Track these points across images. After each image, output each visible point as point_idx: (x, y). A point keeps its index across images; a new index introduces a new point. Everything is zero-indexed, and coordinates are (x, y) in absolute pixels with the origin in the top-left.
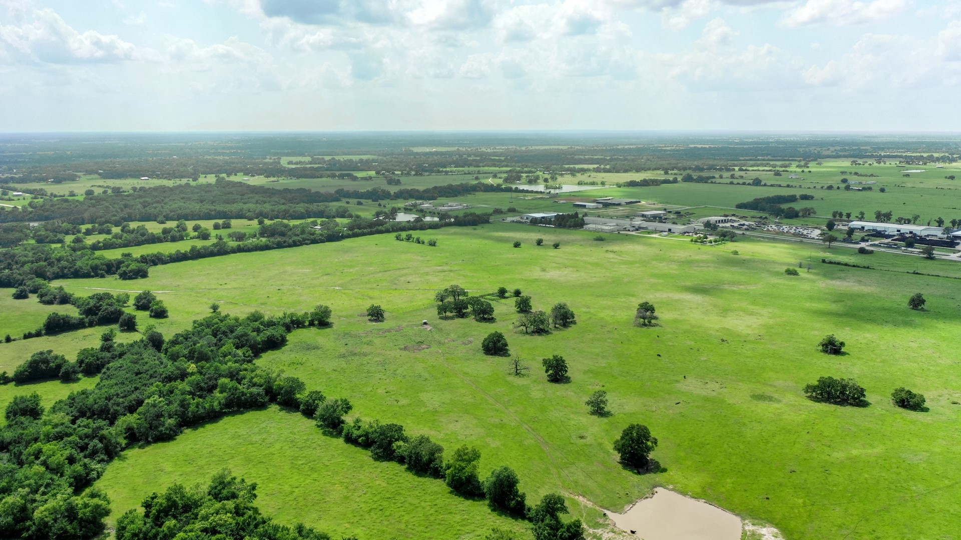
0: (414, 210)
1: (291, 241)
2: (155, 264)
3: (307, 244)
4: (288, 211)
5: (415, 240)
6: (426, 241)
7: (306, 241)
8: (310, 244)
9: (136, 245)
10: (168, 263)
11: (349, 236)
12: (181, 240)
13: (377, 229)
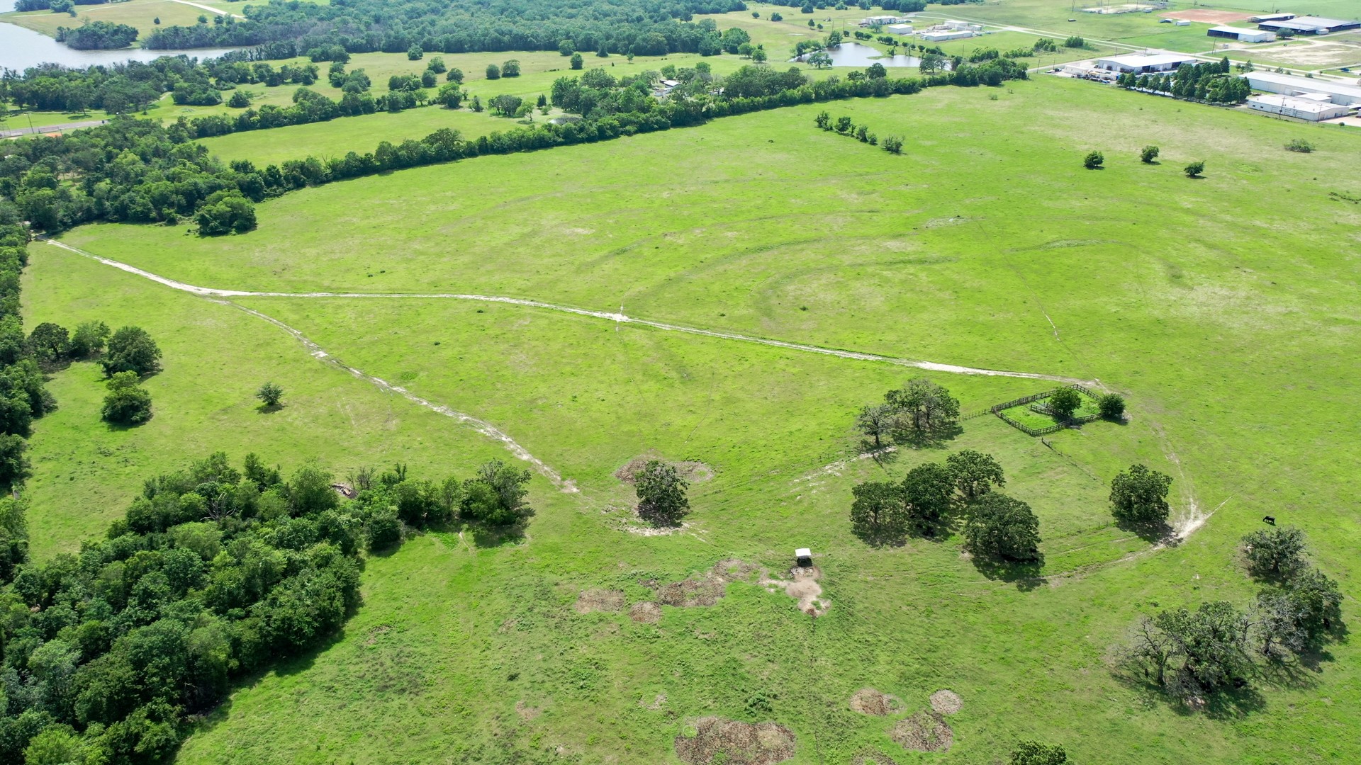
0: (876, 36)
1: (594, 128)
2: (299, 185)
3: (629, 134)
4: (635, 37)
5: (856, 131)
6: (880, 141)
7: (628, 128)
8: (636, 132)
9: (322, 119)
10: (328, 181)
11: (721, 113)
12: (408, 107)
13: (784, 96)
